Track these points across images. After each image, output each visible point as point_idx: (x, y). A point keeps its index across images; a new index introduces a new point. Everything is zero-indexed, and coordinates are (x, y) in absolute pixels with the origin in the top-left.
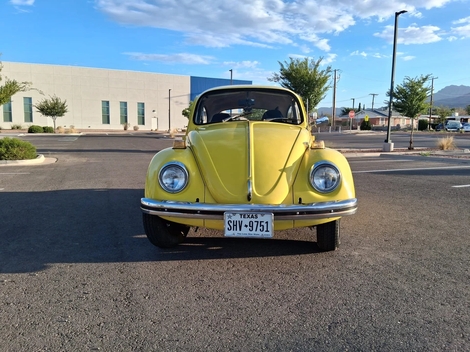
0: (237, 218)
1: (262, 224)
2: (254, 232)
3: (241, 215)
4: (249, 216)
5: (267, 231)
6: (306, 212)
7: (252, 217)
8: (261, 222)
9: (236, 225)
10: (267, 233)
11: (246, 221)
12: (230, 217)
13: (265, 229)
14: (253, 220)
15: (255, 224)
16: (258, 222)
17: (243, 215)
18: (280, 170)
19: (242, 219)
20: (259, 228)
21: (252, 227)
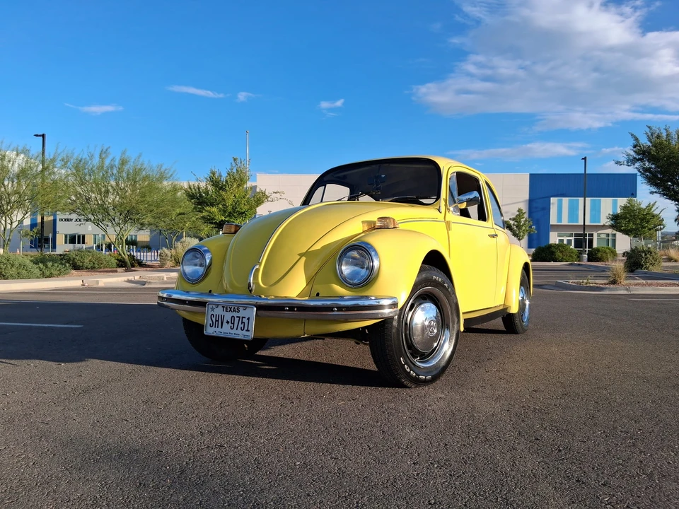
0: (219, 311)
1: (244, 320)
2: (234, 331)
3: (223, 307)
4: (231, 310)
5: (248, 330)
6: (297, 307)
7: (234, 311)
8: (243, 317)
9: (218, 321)
10: (247, 333)
11: (228, 316)
12: (213, 309)
13: (246, 328)
14: (235, 314)
15: (237, 320)
16: (239, 317)
17: (226, 307)
18: (299, 255)
19: (225, 313)
20: (240, 325)
21: (234, 324)
